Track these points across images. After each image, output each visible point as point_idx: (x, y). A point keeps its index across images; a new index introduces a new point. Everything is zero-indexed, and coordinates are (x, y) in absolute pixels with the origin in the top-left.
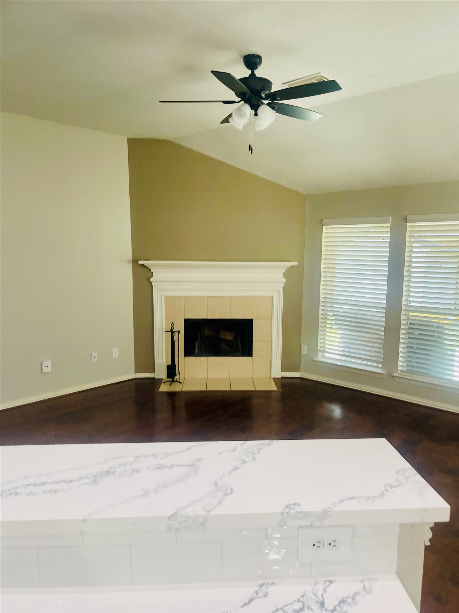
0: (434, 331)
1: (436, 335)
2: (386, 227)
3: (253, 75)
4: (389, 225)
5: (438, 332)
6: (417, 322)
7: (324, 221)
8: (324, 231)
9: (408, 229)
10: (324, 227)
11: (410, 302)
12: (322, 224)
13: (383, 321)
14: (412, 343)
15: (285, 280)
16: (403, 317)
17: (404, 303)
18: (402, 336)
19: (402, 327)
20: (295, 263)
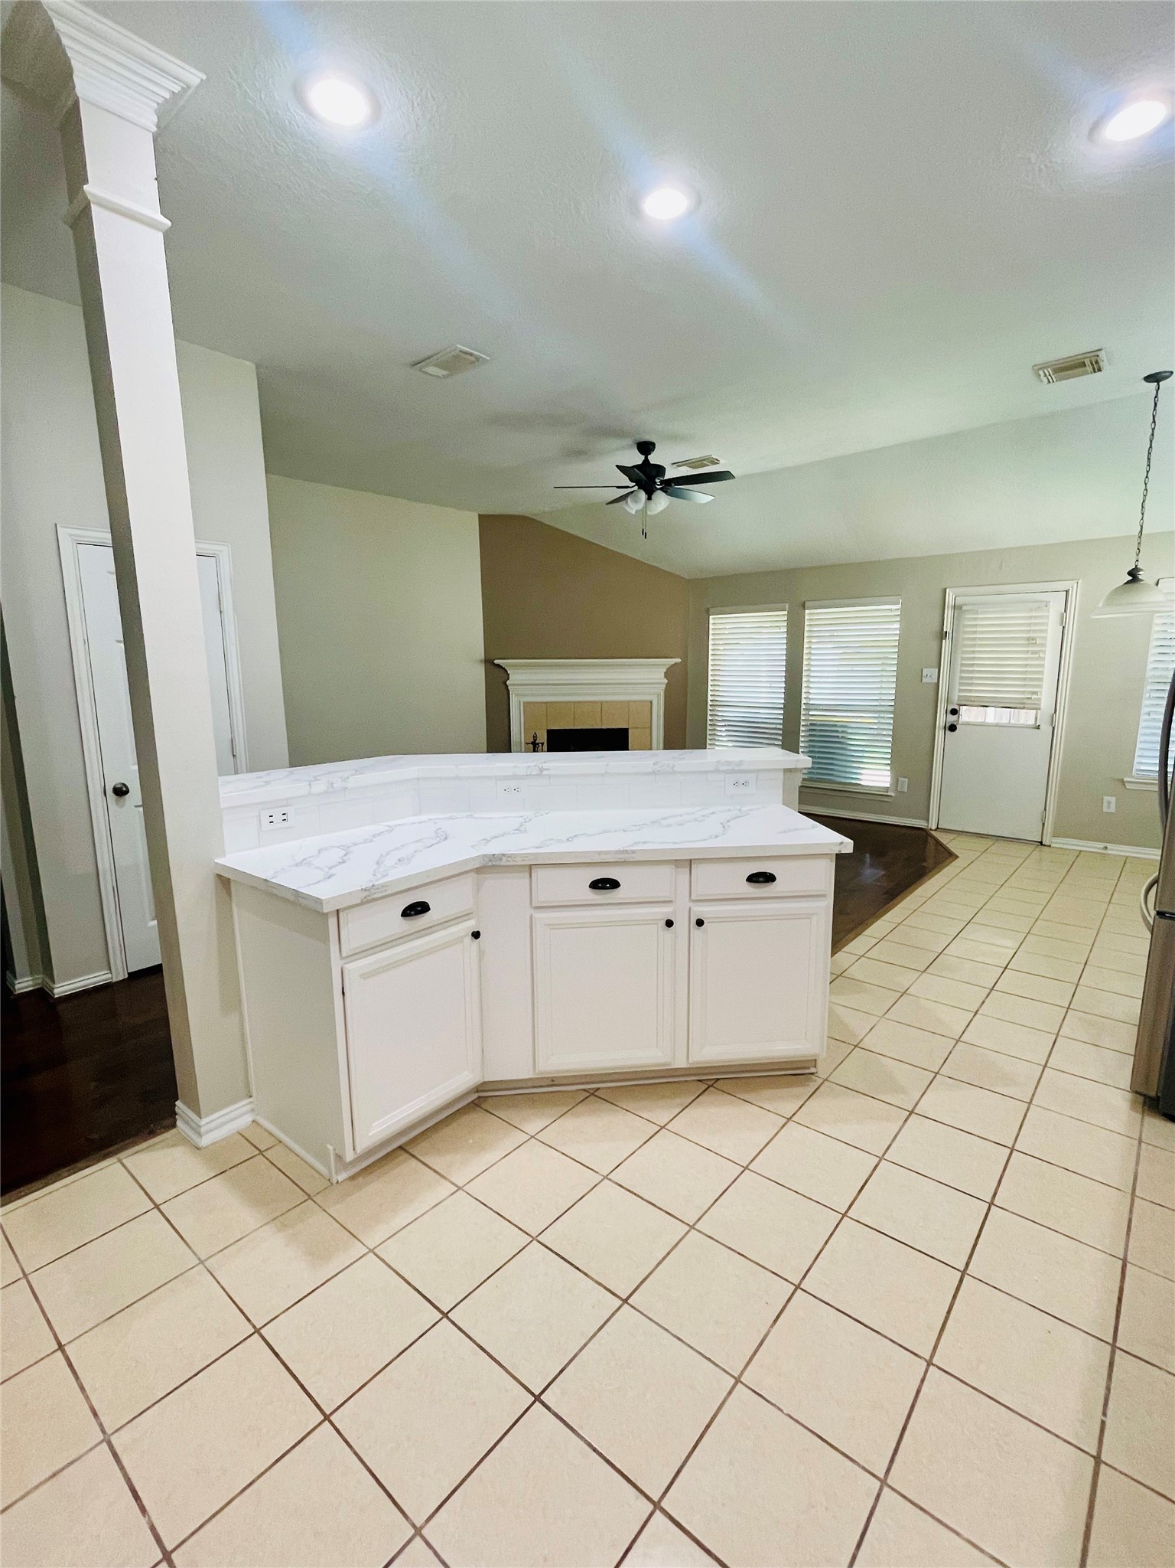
0: (837, 731)
1: (840, 735)
2: (781, 617)
3: (646, 461)
4: (786, 613)
5: (843, 732)
6: (819, 723)
7: (711, 610)
8: (711, 621)
9: (806, 617)
10: (711, 617)
11: (810, 699)
12: (708, 613)
13: (780, 724)
14: (814, 746)
15: (667, 681)
16: (803, 718)
17: (804, 701)
18: (802, 739)
19: (802, 728)
20: (679, 660)
